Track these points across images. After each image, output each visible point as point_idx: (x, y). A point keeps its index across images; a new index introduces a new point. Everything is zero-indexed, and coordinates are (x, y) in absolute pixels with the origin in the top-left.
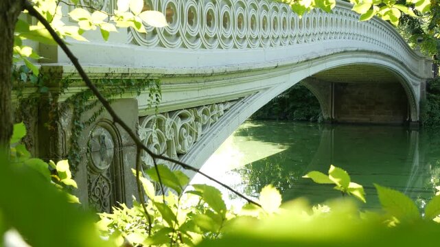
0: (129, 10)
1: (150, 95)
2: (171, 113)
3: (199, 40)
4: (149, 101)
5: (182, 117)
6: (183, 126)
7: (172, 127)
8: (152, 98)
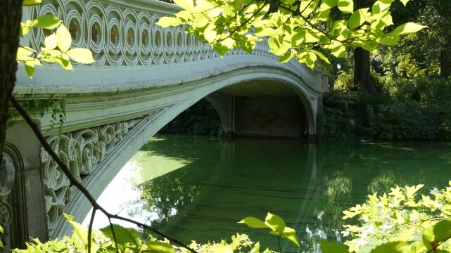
0: (57, 48)
1: (53, 116)
2: (74, 133)
3: (104, 57)
4: (51, 121)
5: (86, 136)
6: (87, 146)
7: (76, 147)
8: (55, 119)
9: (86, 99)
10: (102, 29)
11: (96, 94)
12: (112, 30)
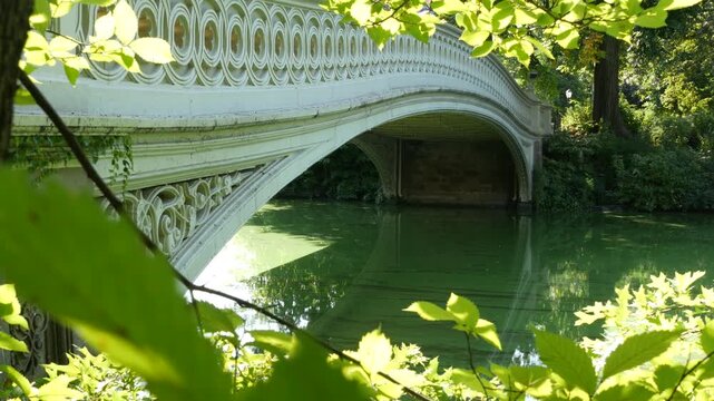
0: (114, 37)
1: (113, 163)
2: (146, 192)
3: (193, 70)
4: (111, 171)
5: (165, 197)
6: (165, 213)
7: (148, 213)
8: (117, 167)
9: (165, 137)
10: (191, 27)
11: (180, 130)
12: (207, 28)
